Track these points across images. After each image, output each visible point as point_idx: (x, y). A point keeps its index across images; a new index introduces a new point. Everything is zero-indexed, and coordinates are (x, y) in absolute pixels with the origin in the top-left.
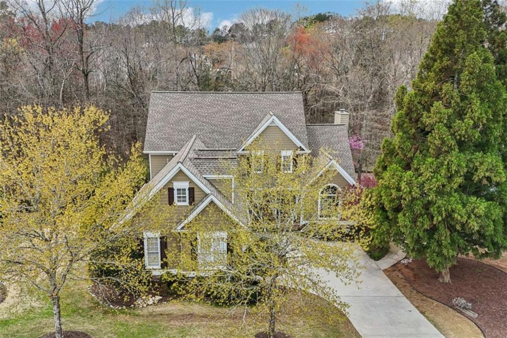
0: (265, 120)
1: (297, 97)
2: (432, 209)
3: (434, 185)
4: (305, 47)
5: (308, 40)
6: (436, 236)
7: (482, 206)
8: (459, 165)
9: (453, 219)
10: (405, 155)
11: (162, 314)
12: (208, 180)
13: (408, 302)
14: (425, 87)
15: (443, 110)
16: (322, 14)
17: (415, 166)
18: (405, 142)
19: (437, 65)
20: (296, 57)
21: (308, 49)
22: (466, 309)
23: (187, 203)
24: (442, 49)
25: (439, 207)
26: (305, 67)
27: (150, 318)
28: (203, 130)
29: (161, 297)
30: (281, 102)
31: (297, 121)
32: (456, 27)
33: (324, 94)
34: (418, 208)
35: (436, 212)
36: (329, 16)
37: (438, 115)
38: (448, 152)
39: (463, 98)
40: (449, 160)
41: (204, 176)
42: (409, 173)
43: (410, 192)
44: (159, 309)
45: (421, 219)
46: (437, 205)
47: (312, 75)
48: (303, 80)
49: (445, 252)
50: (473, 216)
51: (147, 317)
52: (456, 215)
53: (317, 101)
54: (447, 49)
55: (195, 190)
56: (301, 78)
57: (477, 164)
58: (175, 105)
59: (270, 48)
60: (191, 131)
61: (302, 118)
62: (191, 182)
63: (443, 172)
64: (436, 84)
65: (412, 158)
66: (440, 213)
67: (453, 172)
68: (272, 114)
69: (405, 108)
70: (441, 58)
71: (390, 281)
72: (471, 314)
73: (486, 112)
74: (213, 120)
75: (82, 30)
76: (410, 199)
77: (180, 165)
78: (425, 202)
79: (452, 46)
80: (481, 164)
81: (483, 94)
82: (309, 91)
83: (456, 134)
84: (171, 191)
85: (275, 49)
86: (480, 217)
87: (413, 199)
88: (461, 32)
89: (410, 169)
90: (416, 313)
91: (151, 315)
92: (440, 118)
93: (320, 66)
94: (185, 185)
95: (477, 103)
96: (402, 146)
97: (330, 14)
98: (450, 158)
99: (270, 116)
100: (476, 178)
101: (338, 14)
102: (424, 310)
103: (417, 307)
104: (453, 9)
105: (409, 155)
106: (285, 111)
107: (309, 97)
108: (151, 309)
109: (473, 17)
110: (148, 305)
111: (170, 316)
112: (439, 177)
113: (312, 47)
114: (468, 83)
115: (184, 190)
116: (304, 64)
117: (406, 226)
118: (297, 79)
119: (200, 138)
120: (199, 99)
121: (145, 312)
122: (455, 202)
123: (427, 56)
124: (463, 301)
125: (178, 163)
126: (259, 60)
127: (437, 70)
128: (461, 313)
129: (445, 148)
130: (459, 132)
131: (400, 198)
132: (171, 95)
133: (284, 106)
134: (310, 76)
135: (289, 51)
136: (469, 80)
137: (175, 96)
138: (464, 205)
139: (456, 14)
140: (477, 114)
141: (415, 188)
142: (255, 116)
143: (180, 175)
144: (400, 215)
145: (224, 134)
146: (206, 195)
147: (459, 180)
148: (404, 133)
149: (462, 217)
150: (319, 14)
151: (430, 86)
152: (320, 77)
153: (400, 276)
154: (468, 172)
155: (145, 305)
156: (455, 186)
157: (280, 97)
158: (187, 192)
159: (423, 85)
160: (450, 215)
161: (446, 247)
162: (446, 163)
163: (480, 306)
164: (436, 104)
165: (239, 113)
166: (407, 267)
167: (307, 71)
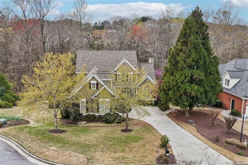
0: (122, 60)
1: (134, 52)
2: (180, 89)
3: (180, 81)
4: (137, 33)
5: (138, 29)
6: (181, 98)
7: (196, 87)
8: (188, 74)
9: (187, 91)
10: (171, 71)
11: (88, 126)
12: (103, 81)
13: (174, 122)
14: (178, 48)
15: (183, 55)
16: (145, 17)
17: (174, 75)
18: (171, 66)
19: (181, 40)
20: (133, 36)
21: (139, 33)
22: (193, 123)
23: (96, 89)
24: (183, 35)
25: (182, 88)
26: (137, 41)
27: (84, 127)
28: (98, 64)
29: (87, 122)
30: (128, 54)
31: (134, 61)
32: (187, 28)
33: (145, 52)
34: (175, 88)
35: (181, 89)
36: (148, 18)
37: (181, 57)
38: (184, 69)
39: (190, 51)
40: (185, 72)
41: (101, 79)
42: (173, 77)
43: (173, 83)
44: (86, 125)
45: (176, 92)
46: (181, 87)
47: (140, 44)
48: (136, 46)
49: (184, 103)
50: (193, 90)
51: (83, 127)
52: (187, 90)
53: (142, 55)
54: (184, 35)
55: (99, 84)
56: (135, 45)
57: (194, 73)
58: (87, 55)
59: (122, 33)
60: (94, 65)
61: (136, 60)
62: (97, 81)
63: (183, 76)
64: (181, 47)
65: (173, 72)
66: (182, 90)
67: (186, 76)
68: (125, 58)
69: (171, 55)
70: (183, 38)
71: (168, 117)
72: (194, 124)
73: (197, 56)
74: (102, 61)
75: (43, 25)
76: (173, 85)
77: (93, 75)
78: (178, 86)
79: (186, 34)
80: (195, 73)
81: (196, 50)
82: (139, 51)
83: (187, 63)
84: (90, 84)
85: (124, 33)
86: (195, 91)
87: (174, 86)
88: (188, 30)
89: (173, 75)
90: (176, 125)
91: (84, 126)
92: (182, 58)
93: (144, 40)
94: (95, 82)
95: (193, 53)
96: (170, 68)
97: (148, 17)
98: (185, 71)
99: (124, 59)
100: (194, 78)
101: (152, 17)
102: (178, 124)
103: (176, 123)
104: (186, 22)
105: (173, 71)
106: (129, 57)
107: (139, 53)
108: (83, 125)
109: (192, 24)
110: (82, 124)
111: (91, 127)
112: (182, 78)
113: (140, 33)
114: (190, 46)
115: (95, 84)
116: (137, 40)
117: (171, 95)
118: (134, 46)
119: (97, 68)
120: (96, 53)
121: (82, 126)
122: (187, 86)
123: (179, 37)
124: (192, 121)
125: (93, 74)
126: (117, 38)
127: (181, 42)
128: (191, 124)
129: (183, 68)
130: (188, 63)
131: (169, 85)
132: (85, 51)
133: (129, 56)
134: (139, 45)
135: (130, 34)
136: (191, 45)
137: (87, 52)
138: (190, 87)
139: (187, 24)
140: (193, 57)
141: (174, 82)
142: (118, 59)
143: (93, 78)
144: (170, 92)
145: (106, 66)
146: (102, 86)
147: (188, 78)
148: (171, 63)
149: (189, 91)
150: (143, 17)
151: (179, 47)
152: (144, 45)
153: (172, 116)
154: (191, 76)
155: (81, 124)
156: (187, 81)
157: (127, 52)
158: (96, 84)
159: (177, 47)
160: (186, 91)
161: (185, 102)
162: (184, 73)
163: (198, 122)
164: (181, 53)
165: (112, 58)
166: (175, 113)
167: (138, 43)
